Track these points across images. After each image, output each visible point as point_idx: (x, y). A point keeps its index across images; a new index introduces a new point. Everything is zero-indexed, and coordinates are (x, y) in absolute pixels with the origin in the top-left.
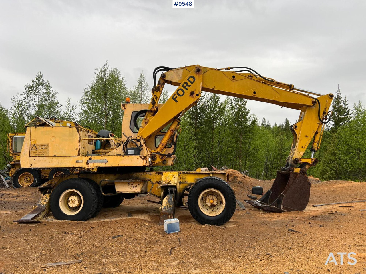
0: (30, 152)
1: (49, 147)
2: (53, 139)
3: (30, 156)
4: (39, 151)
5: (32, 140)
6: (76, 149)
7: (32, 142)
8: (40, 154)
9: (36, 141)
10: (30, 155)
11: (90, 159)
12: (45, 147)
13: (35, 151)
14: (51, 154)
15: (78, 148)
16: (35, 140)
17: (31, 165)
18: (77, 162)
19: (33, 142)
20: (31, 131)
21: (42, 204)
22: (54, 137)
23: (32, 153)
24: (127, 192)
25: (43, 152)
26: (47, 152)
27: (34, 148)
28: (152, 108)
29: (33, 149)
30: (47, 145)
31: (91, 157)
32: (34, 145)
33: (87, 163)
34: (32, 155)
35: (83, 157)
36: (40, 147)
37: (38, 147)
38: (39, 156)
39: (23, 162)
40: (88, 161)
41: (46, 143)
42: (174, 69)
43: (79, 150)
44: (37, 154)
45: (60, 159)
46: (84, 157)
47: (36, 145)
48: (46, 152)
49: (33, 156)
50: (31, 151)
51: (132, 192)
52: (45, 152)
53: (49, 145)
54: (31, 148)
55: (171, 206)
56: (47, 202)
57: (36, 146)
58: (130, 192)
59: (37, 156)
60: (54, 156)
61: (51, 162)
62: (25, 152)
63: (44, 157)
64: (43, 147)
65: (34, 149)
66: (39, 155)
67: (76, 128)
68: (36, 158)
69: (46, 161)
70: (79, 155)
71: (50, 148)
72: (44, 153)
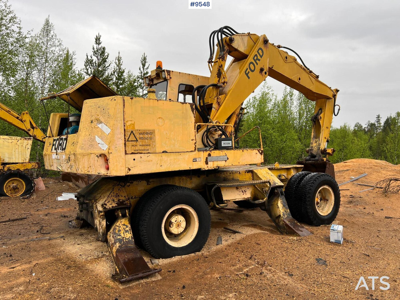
0: (125, 144)
1: (155, 135)
2: (160, 122)
3: (126, 154)
4: (141, 144)
5: (127, 122)
6: (192, 140)
7: (127, 127)
8: (143, 148)
9: (133, 124)
10: (125, 151)
11: (209, 155)
12: (150, 135)
13: (134, 143)
14: (159, 149)
15: (195, 139)
16: (133, 122)
17: (129, 170)
18: (195, 160)
19: (130, 126)
20: (124, 105)
21: (123, 238)
22: (162, 118)
23: (130, 147)
24: (235, 199)
25: (147, 145)
26: (153, 144)
27: (132, 138)
28: (218, 82)
29: (130, 140)
30: (152, 133)
31: (210, 153)
32: (132, 132)
33: (207, 163)
34: (129, 150)
35: (200, 152)
36: (141, 136)
37: (138, 136)
38: (141, 152)
39: (115, 164)
40: (207, 158)
41: (151, 128)
42: (240, 34)
43: (195, 141)
44: (137, 148)
45: (172, 156)
46: (202, 152)
47: (134, 132)
48: (151, 146)
49: (132, 153)
50: (127, 143)
51: (241, 199)
52: (149, 145)
53: (155, 132)
54: (127, 138)
55: (289, 211)
56: (131, 233)
57: (136, 135)
58: (239, 200)
59: (137, 153)
60: (163, 152)
61: (159, 162)
62: (116, 144)
63: (149, 154)
64: (146, 136)
65: (132, 140)
66: (140, 150)
67: (191, 106)
68: (137, 156)
69: (152, 161)
70: (195, 150)
71: (157, 137)
72: (148, 147)
